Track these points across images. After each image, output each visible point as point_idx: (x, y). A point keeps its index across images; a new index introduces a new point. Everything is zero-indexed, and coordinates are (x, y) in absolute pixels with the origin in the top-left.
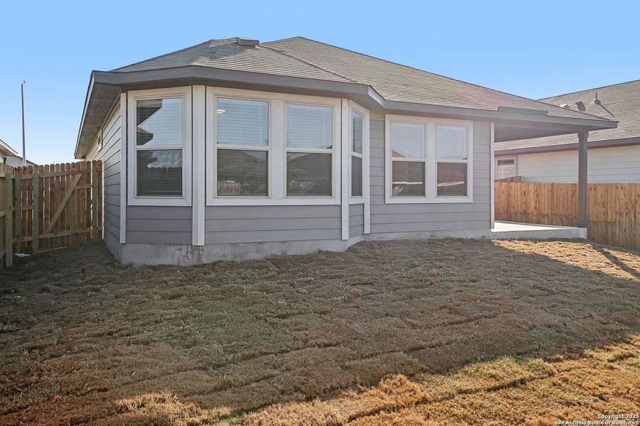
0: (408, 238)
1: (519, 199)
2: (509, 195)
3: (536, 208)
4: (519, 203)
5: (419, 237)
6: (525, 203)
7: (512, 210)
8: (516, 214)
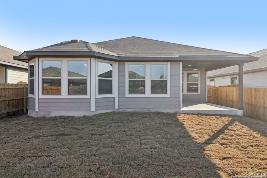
0: (136, 111)
1: (230, 94)
2: (226, 93)
3: (236, 99)
4: (230, 96)
5: (142, 111)
6: (232, 96)
7: (228, 99)
8: (229, 101)
